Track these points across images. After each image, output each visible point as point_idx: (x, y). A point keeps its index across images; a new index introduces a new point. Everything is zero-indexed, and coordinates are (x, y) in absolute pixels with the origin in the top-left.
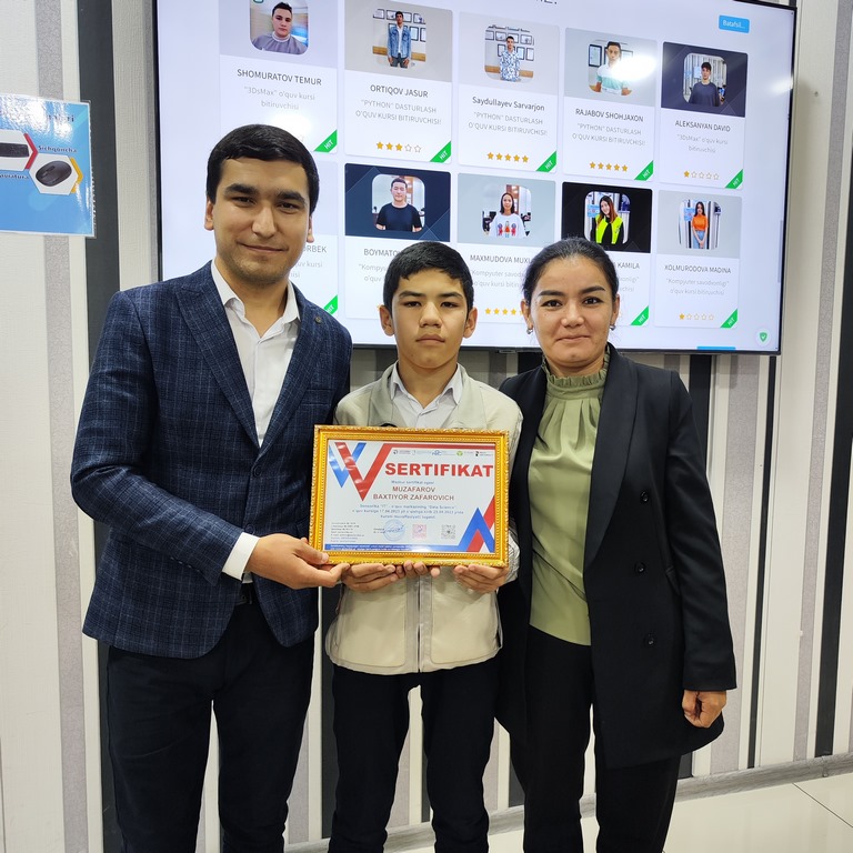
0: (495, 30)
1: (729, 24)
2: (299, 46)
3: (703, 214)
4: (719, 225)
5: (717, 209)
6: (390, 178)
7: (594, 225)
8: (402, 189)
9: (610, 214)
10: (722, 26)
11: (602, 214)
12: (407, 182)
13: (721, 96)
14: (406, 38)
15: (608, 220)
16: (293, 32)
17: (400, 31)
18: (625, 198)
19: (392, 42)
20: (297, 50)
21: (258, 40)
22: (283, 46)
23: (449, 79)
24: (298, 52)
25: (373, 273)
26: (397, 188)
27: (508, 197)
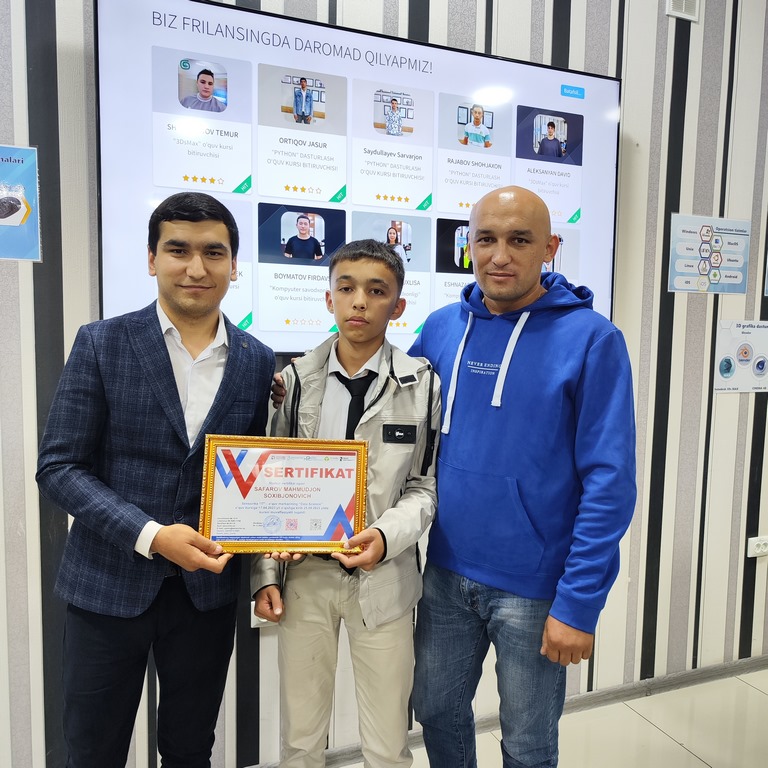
0: (382, 94)
1: (568, 92)
2: (219, 105)
4: (561, 253)
6: (296, 215)
7: (462, 254)
8: (306, 224)
10: (563, 93)
12: (310, 218)
13: (563, 149)
14: (308, 99)
16: (214, 94)
17: (304, 94)
19: (297, 103)
20: (218, 108)
21: (186, 100)
22: (206, 105)
23: (344, 133)
24: (219, 110)
25: (282, 293)
26: (301, 223)
27: (393, 231)
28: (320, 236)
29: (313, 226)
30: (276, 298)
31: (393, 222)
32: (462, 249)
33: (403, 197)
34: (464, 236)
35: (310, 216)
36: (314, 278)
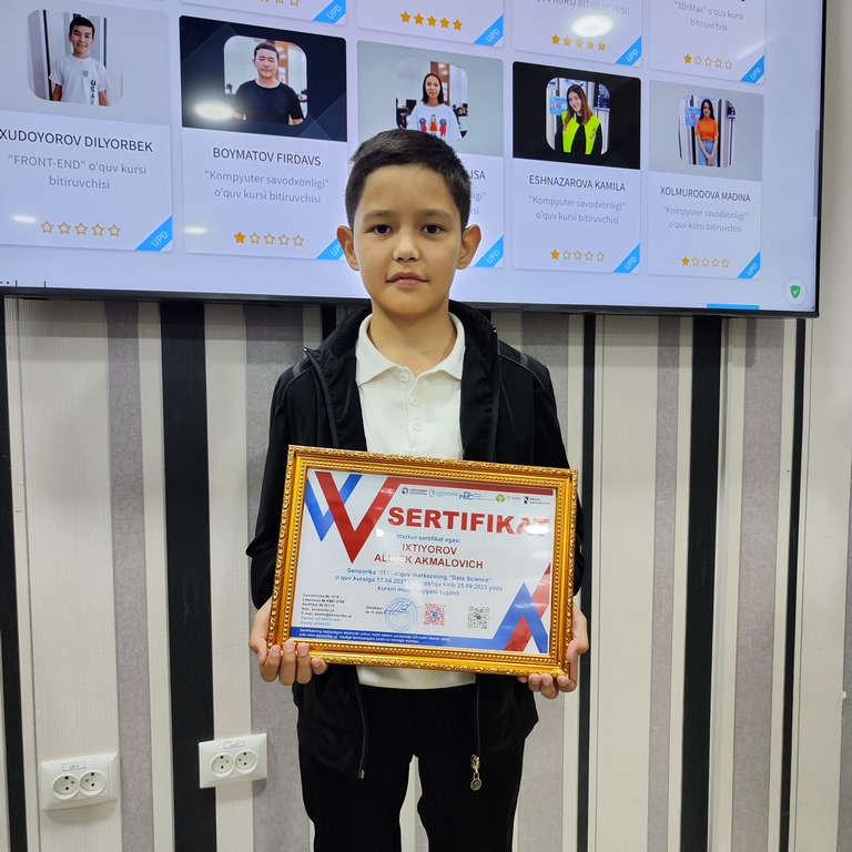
3: (712, 116)
4: (734, 133)
5: (730, 111)
6: (252, 42)
7: (560, 126)
8: (271, 60)
9: (582, 111)
11: (571, 111)
12: (279, 49)
15: (580, 120)
18: (603, 89)
25: (228, 185)
26: (262, 59)
27: (433, 79)
28: (298, 82)
29: (284, 63)
30: (217, 193)
31: (434, 65)
32: (559, 118)
33: (451, 21)
34: (563, 95)
35: (279, 46)
36: (289, 158)
